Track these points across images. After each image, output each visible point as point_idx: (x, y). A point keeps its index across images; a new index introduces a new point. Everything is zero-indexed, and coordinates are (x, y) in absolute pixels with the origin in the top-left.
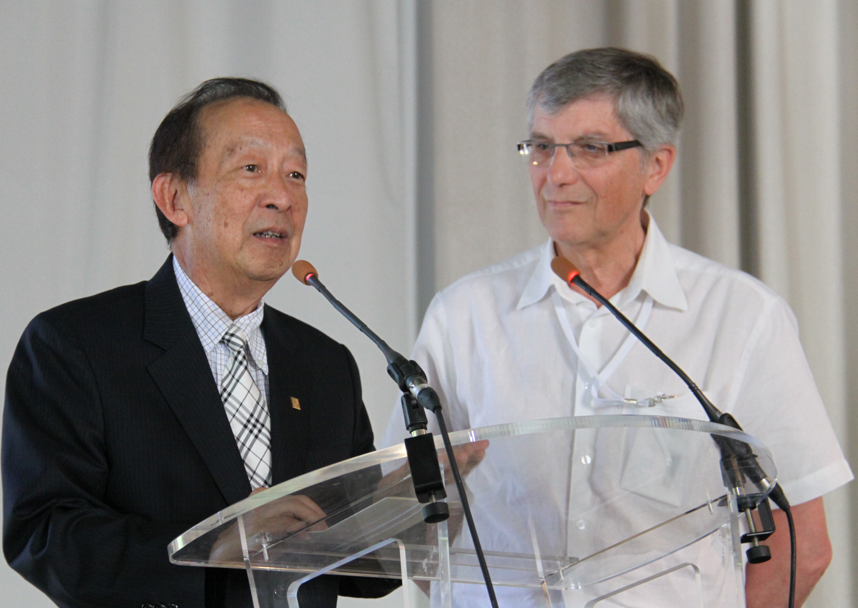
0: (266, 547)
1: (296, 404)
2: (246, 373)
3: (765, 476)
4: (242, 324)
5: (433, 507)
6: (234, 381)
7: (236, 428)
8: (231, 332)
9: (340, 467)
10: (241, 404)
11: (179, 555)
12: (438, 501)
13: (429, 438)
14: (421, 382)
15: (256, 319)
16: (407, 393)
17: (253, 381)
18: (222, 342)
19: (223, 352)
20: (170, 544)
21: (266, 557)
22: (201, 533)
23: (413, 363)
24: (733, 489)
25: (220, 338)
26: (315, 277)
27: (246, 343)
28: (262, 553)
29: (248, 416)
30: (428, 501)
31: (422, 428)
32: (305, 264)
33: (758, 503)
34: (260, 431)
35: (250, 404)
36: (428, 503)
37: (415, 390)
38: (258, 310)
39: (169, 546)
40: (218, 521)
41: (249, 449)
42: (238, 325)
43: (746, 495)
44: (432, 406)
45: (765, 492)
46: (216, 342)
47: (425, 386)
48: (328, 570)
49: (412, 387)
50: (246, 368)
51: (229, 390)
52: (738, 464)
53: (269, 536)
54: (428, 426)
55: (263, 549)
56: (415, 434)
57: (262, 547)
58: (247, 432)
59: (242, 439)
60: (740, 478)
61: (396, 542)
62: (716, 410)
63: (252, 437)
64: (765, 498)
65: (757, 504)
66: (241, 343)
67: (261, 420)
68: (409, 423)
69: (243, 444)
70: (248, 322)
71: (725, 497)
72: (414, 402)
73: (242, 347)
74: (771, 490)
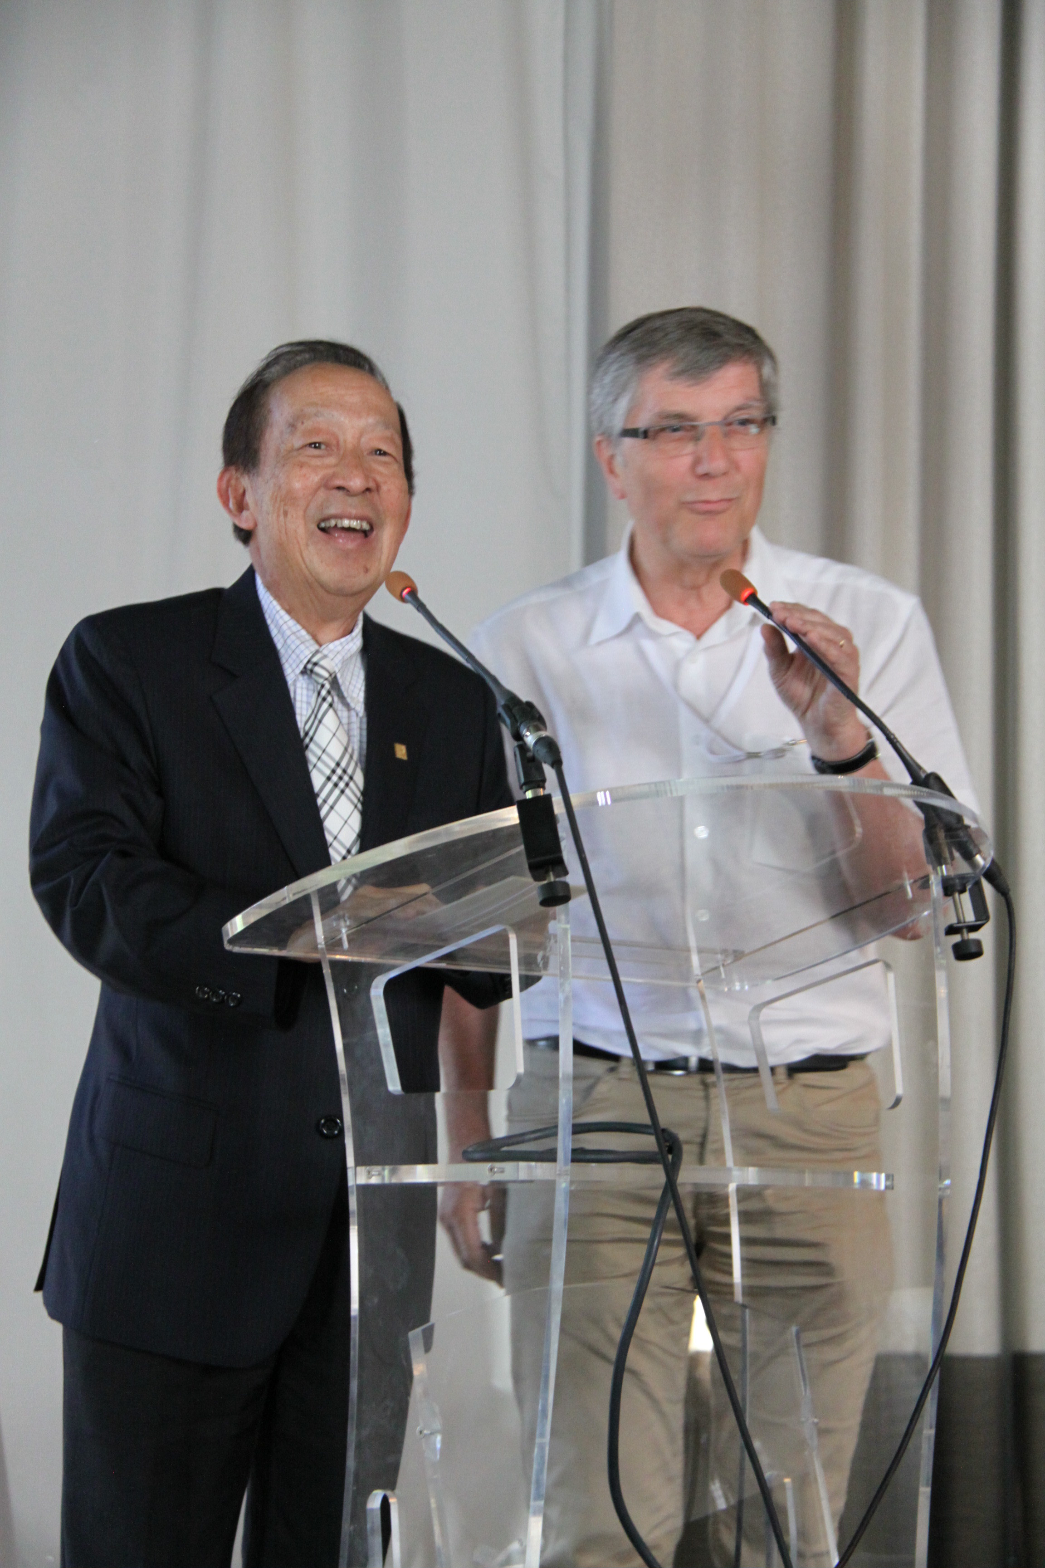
0: (346, 932)
1: (401, 751)
2: (331, 711)
3: (979, 852)
4: (331, 651)
5: (551, 885)
6: (317, 722)
7: (317, 780)
8: (315, 660)
9: (438, 835)
10: (324, 751)
11: (238, 938)
12: (558, 879)
13: (548, 798)
14: (537, 729)
15: (351, 645)
16: (520, 743)
17: (340, 722)
18: (304, 672)
19: (305, 686)
20: (226, 926)
21: (346, 945)
22: (265, 912)
23: (530, 705)
24: (939, 868)
25: (301, 667)
26: (413, 593)
27: (333, 676)
28: (341, 939)
29: (333, 765)
30: (544, 879)
31: (539, 787)
32: (403, 576)
33: (968, 885)
34: (347, 785)
35: (336, 750)
36: (545, 882)
37: (530, 739)
38: (354, 634)
39: (223, 928)
40: (284, 899)
41: (332, 808)
42: (325, 652)
43: (954, 875)
44: (550, 760)
45: (978, 871)
46: (298, 671)
47: (543, 734)
48: (424, 961)
49: (527, 736)
50: (331, 705)
51: (311, 733)
52: (946, 836)
53: (350, 918)
54: (547, 784)
55: (341, 934)
56: (529, 795)
57: (340, 932)
58: (330, 785)
59: (323, 795)
60: (947, 854)
61: (505, 930)
62: (920, 768)
63: (337, 792)
64: (977, 879)
65: (968, 887)
66: (326, 675)
67: (350, 771)
68: (523, 780)
69: (325, 801)
70: (340, 648)
71: (925, 879)
72: (529, 754)
73: (326, 679)
74: (985, 870)
